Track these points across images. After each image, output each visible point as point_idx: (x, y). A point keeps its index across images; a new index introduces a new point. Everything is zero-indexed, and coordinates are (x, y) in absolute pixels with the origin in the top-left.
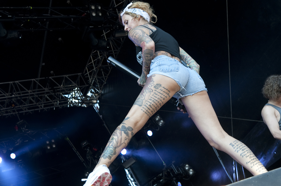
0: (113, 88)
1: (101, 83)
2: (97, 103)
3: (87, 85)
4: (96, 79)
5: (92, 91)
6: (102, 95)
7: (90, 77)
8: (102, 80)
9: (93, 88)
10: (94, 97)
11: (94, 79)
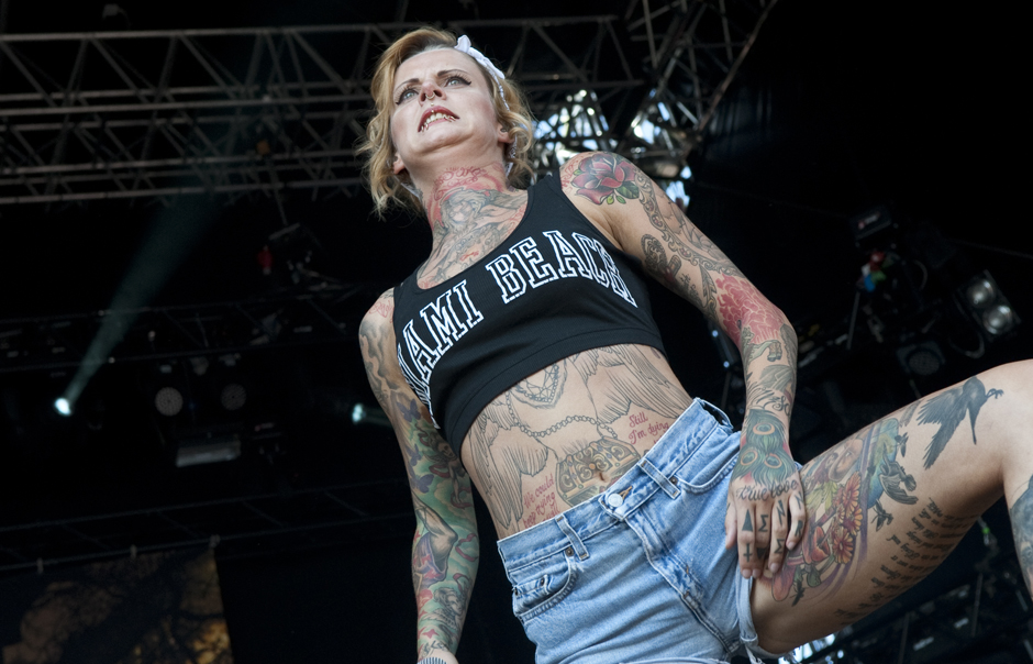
0: (769, 109)
1: (711, 78)
2: (677, 178)
3: (638, 83)
4: (685, 52)
5: (659, 114)
6: (710, 139)
7: (658, 44)
8: (717, 61)
9: (668, 98)
10: (666, 147)
11: (678, 53)
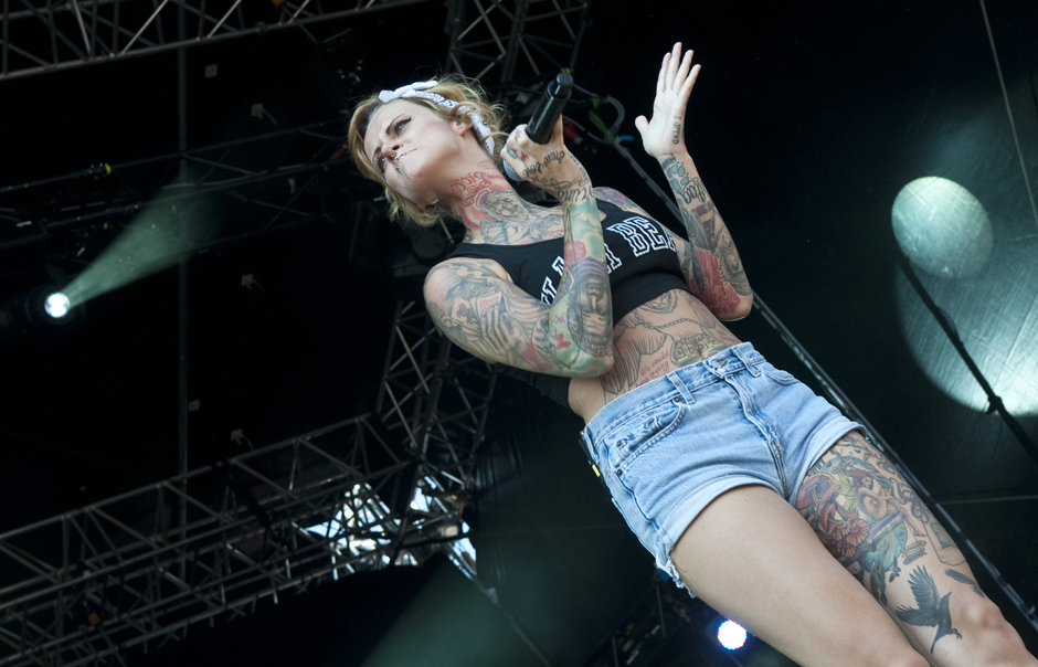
0: (520, 456)
1: (463, 442)
2: (461, 535)
3: (405, 464)
4: (435, 427)
5: (429, 485)
6: (474, 495)
7: (411, 425)
8: (465, 427)
9: (432, 470)
10: (442, 511)
11: (429, 429)
